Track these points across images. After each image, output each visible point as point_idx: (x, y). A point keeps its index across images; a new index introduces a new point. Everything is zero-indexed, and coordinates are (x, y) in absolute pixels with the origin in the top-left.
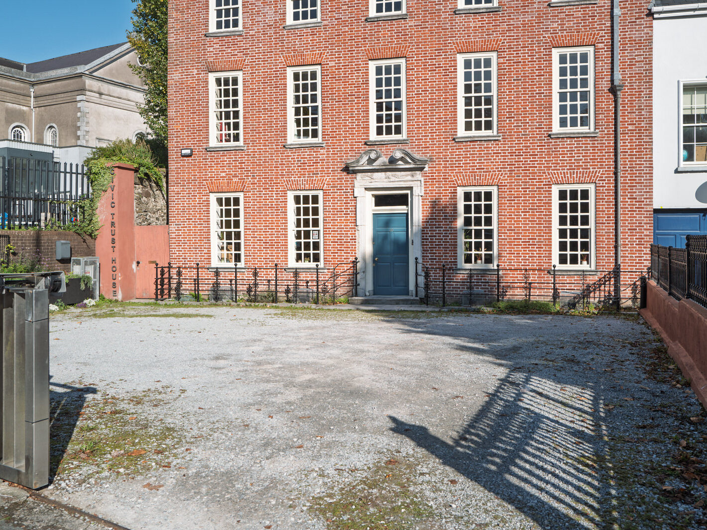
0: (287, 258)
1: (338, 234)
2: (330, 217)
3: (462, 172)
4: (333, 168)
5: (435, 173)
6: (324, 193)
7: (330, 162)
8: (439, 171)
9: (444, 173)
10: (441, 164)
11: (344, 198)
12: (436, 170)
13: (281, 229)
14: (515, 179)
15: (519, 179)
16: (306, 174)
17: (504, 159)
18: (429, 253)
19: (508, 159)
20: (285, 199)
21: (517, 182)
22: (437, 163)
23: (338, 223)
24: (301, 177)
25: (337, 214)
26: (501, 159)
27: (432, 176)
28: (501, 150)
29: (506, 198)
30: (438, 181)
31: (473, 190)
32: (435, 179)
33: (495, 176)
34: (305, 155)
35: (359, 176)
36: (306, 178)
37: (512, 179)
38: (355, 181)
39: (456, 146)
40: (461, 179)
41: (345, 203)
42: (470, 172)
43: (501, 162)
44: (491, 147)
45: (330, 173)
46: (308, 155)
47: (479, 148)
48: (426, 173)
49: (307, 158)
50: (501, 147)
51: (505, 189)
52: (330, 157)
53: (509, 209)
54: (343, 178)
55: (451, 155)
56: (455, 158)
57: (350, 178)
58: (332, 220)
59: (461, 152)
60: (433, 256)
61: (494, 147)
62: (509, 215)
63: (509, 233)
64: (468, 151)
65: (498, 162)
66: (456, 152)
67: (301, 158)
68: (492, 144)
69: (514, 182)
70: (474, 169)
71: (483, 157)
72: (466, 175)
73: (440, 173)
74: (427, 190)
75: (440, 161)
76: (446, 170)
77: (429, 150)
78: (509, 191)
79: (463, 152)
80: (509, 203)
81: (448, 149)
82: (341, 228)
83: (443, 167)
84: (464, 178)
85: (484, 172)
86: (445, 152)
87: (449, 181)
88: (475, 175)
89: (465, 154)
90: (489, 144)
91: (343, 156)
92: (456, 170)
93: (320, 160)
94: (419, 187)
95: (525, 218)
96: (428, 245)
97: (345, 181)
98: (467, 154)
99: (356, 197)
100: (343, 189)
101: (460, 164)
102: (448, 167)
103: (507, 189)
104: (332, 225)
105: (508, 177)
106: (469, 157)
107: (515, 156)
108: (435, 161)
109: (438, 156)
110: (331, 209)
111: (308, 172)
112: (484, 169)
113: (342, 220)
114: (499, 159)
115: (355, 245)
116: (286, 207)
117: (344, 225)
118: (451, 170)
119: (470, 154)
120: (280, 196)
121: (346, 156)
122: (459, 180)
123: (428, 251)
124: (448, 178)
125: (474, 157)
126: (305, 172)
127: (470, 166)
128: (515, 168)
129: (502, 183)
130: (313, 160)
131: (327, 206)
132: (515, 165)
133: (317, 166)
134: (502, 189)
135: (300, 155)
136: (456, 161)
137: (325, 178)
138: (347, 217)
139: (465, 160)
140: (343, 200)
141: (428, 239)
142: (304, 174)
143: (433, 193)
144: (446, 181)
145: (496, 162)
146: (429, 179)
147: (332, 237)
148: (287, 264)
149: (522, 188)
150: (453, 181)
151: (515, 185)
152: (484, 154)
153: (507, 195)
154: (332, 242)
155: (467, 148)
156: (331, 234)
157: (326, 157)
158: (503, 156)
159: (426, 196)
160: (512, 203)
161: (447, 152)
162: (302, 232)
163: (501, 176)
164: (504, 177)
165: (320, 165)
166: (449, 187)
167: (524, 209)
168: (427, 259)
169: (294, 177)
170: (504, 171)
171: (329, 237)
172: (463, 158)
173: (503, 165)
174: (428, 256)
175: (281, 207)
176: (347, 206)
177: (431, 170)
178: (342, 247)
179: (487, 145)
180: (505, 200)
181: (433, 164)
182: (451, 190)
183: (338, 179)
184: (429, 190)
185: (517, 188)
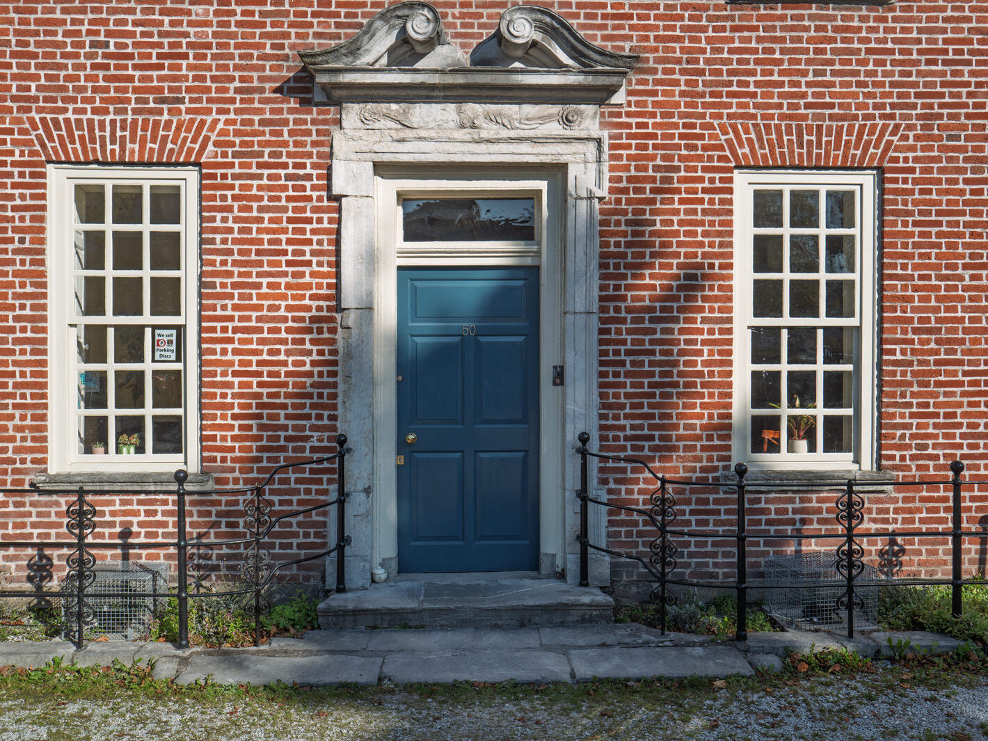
0: (45, 439)
1: (262, 341)
2: (229, 274)
3: (754, 117)
4: (242, 79)
5: (653, 115)
6: (202, 177)
7: (231, 57)
8: (667, 109)
9: (688, 115)
10: (677, 83)
11: (289, 199)
12: (655, 104)
13: (17, 319)
14: (941, 149)
15: (955, 149)
16: (128, 101)
17: (902, 74)
18: (627, 417)
19: (919, 73)
20: (33, 197)
21: (949, 159)
22: (660, 76)
23: (260, 297)
24: (107, 112)
25: (260, 263)
26: (892, 73)
27: (639, 125)
28: (894, 41)
29: (910, 213)
30: (664, 147)
31: (786, 182)
32: (654, 136)
33: (871, 133)
34: (125, 22)
35: (352, 114)
36: (130, 117)
37: (931, 149)
38: (337, 136)
39: (732, 18)
40: (750, 141)
41: (290, 220)
42: (783, 117)
43: (892, 84)
44: (859, 29)
45: (233, 101)
46: (135, 23)
47: (818, 28)
48: (619, 115)
49: (132, 34)
50: (893, 30)
51: (905, 181)
52: (233, 35)
53: (921, 256)
54: (286, 122)
55: (714, 50)
56: (729, 62)
57: (314, 122)
58: (235, 286)
59: (749, 40)
60: (641, 427)
61: (871, 30)
62: (921, 277)
63: (921, 342)
64: (775, 40)
65: (882, 84)
66: (732, 40)
67: (109, 34)
68: (863, 19)
69: (937, 160)
70: (797, 106)
71: (830, 62)
72: (767, 127)
73: (672, 115)
74: (620, 179)
75: (673, 71)
76: (695, 105)
77: (632, 27)
78: (922, 192)
79: (760, 40)
80: (921, 234)
81: (704, 29)
82: (273, 319)
83: (683, 94)
84: (760, 139)
85: (831, 117)
86: (692, 39)
87: (705, 148)
88: (799, 127)
89: (765, 51)
90: (851, 18)
91: (287, 36)
92: (729, 106)
93: (190, 45)
94: (593, 167)
95: (976, 288)
96: (624, 385)
97: (291, 133)
98: (772, 51)
99: (338, 198)
100: (285, 166)
101: (747, 84)
102: (703, 95)
103: (915, 181)
104: (236, 307)
105: (917, 138)
106: (780, 62)
107: (945, 63)
108: (655, 71)
109: (666, 50)
110: (235, 241)
111: (136, 90)
112: (831, 106)
113: (278, 286)
114: (885, 74)
115: (335, 385)
116: (42, 230)
117: (289, 309)
118: (713, 105)
119: (782, 51)
120: (14, 186)
121: (298, 35)
122: (741, 146)
123: (622, 406)
124: (701, 137)
125: (798, 62)
126: (125, 90)
127: (781, 95)
128: (941, 106)
129: (896, 160)
130: (160, 45)
131: (215, 230)
132: (942, 95)
133: (179, 68)
134: (896, 181)
135: (105, 22)
136: (730, 73)
137: (209, 119)
138: (302, 275)
139: (764, 73)
140: (285, 209)
141: (623, 363)
142: (121, 101)
143: (642, 191)
144: (695, 147)
145: (875, 84)
146: (629, 136)
147: (236, 352)
148: (44, 461)
149: (966, 181)
150: (721, 148)
151: (941, 171)
152: (834, 51)
153: (915, 203)
154: (235, 374)
155: (774, 28)
156: (231, 341)
157: (215, 35)
158: (901, 63)
159: (618, 201)
160: (929, 235)
161: (698, 40)
162: (111, 333)
163: (893, 133)
164: (906, 138)
165: (190, 68)
166: (705, 169)
167: (972, 256)
168: (616, 438)
169: (76, 111)
170: (903, 117)
171: (224, 352)
172: (757, 62)
173: (900, 96)
174: (623, 428)
175: (15, 230)
176: (303, 231)
177: (637, 104)
178: (277, 395)
179: (844, 18)
180: (905, 224)
181: (645, 82)
182: (712, 180)
183: (262, 123)
184: (630, 180)
185: (949, 181)
